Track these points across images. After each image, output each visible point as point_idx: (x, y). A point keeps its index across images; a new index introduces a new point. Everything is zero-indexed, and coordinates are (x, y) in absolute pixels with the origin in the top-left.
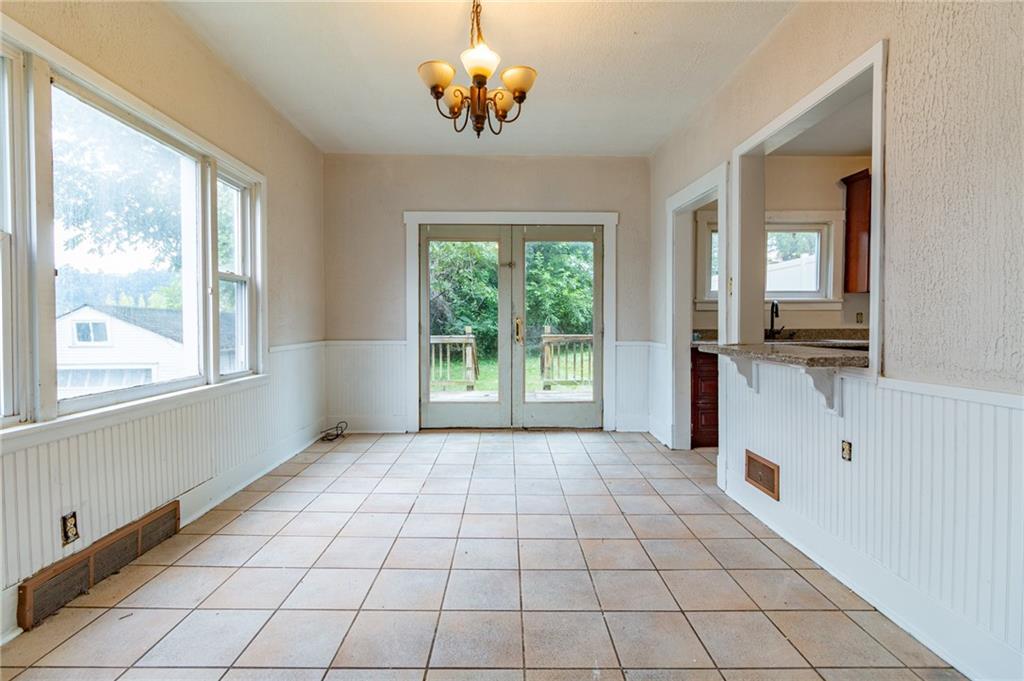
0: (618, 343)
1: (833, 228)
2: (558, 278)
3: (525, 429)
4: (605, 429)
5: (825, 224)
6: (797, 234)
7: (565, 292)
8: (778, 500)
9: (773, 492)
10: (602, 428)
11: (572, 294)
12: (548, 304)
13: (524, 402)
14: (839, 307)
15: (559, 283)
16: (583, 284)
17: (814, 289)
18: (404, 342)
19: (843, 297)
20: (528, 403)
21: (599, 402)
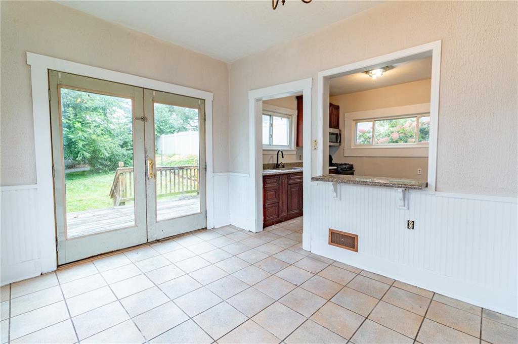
0: (214, 174)
1: (294, 117)
2: (87, 127)
3: (158, 241)
4: (208, 229)
5: (290, 115)
6: (283, 119)
7: (94, 137)
8: (357, 252)
9: (354, 248)
10: (206, 228)
11: (99, 138)
12: (80, 144)
13: (156, 222)
14: (295, 153)
15: (89, 130)
16: (105, 132)
17: (286, 144)
18: (35, 186)
19: (297, 149)
20: (159, 222)
21: (204, 213)
